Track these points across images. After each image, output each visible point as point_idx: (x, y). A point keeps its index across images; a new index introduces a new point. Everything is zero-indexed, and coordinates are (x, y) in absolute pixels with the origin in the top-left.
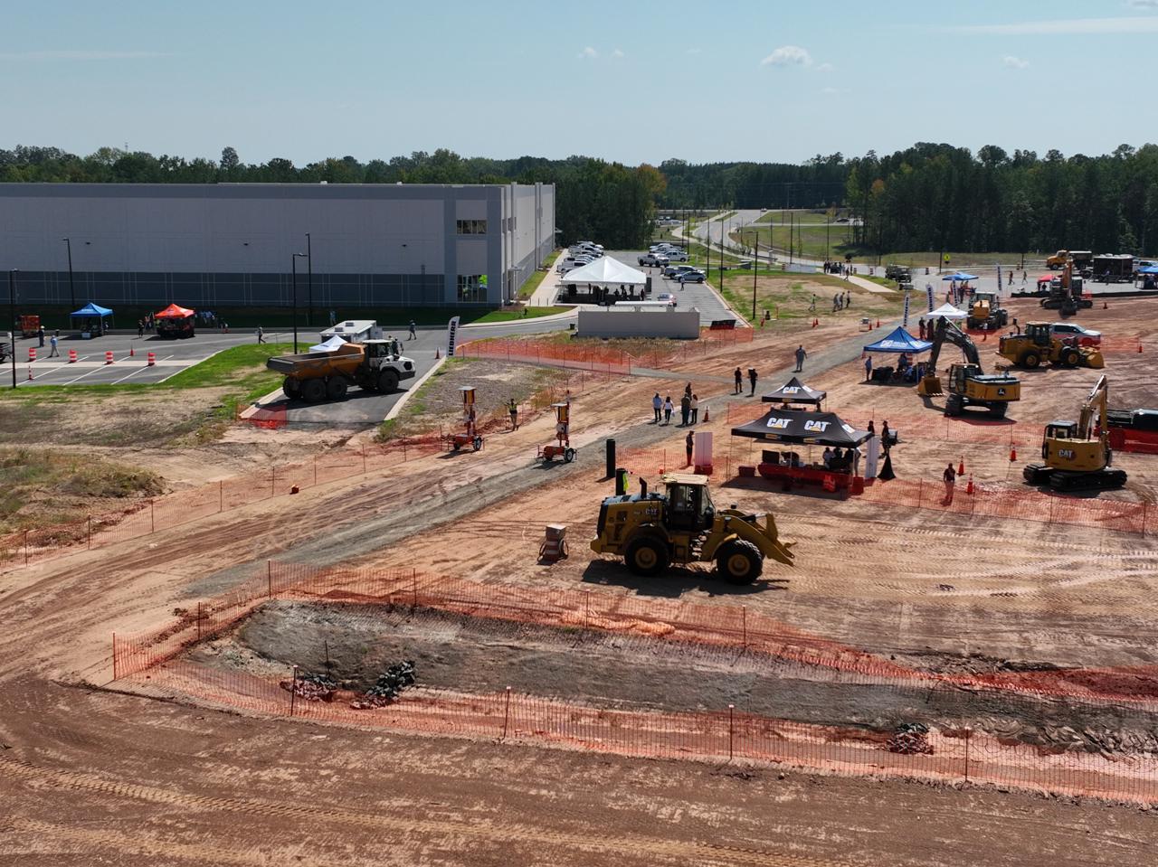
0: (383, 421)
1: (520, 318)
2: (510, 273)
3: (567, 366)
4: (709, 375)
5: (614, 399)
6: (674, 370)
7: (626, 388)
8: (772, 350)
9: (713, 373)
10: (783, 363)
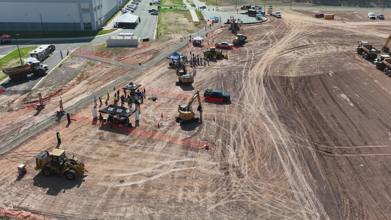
0: (31, 90)
3: (96, 59)
4: (130, 64)
5: (98, 77)
6: (123, 61)
7: (105, 71)
8: (153, 51)
9: (132, 62)
10: (152, 57)
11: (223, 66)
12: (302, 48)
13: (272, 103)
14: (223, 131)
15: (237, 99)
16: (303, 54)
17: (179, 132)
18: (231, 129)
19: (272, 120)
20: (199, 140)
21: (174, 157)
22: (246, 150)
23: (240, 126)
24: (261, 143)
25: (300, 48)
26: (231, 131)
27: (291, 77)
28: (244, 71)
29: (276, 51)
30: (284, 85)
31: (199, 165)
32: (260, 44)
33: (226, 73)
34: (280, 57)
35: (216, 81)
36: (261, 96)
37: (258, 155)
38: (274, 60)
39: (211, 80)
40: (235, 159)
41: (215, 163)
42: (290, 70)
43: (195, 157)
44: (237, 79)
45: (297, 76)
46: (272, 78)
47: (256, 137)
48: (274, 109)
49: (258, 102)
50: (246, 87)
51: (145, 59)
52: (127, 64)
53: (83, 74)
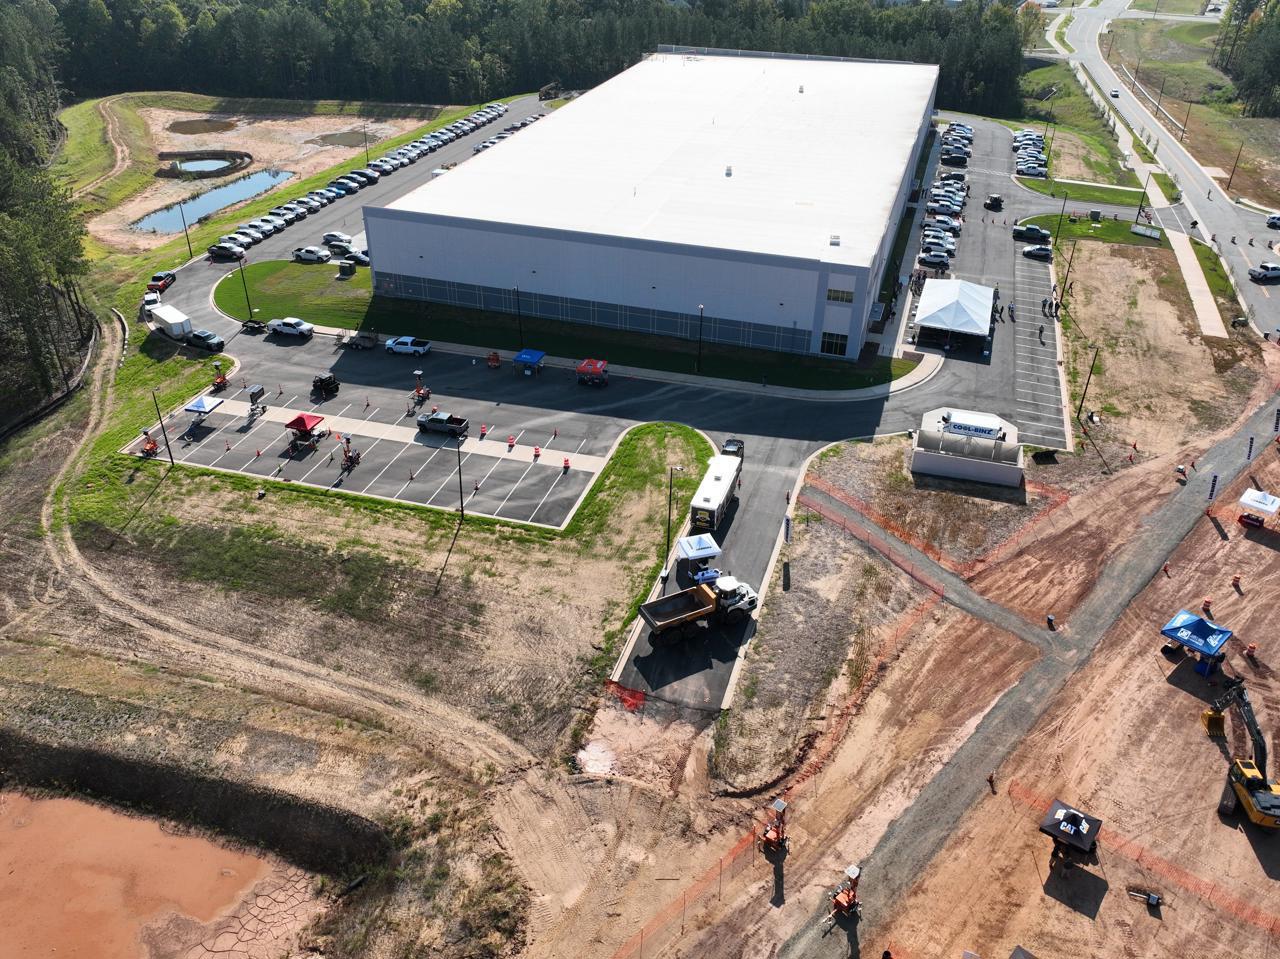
3: (890, 555)
4: (1010, 610)
5: (918, 681)
6: (983, 585)
7: (934, 642)
8: (1082, 533)
9: (1017, 601)
10: (1086, 578)
51: (1061, 583)
52: (1003, 608)
53: (862, 648)
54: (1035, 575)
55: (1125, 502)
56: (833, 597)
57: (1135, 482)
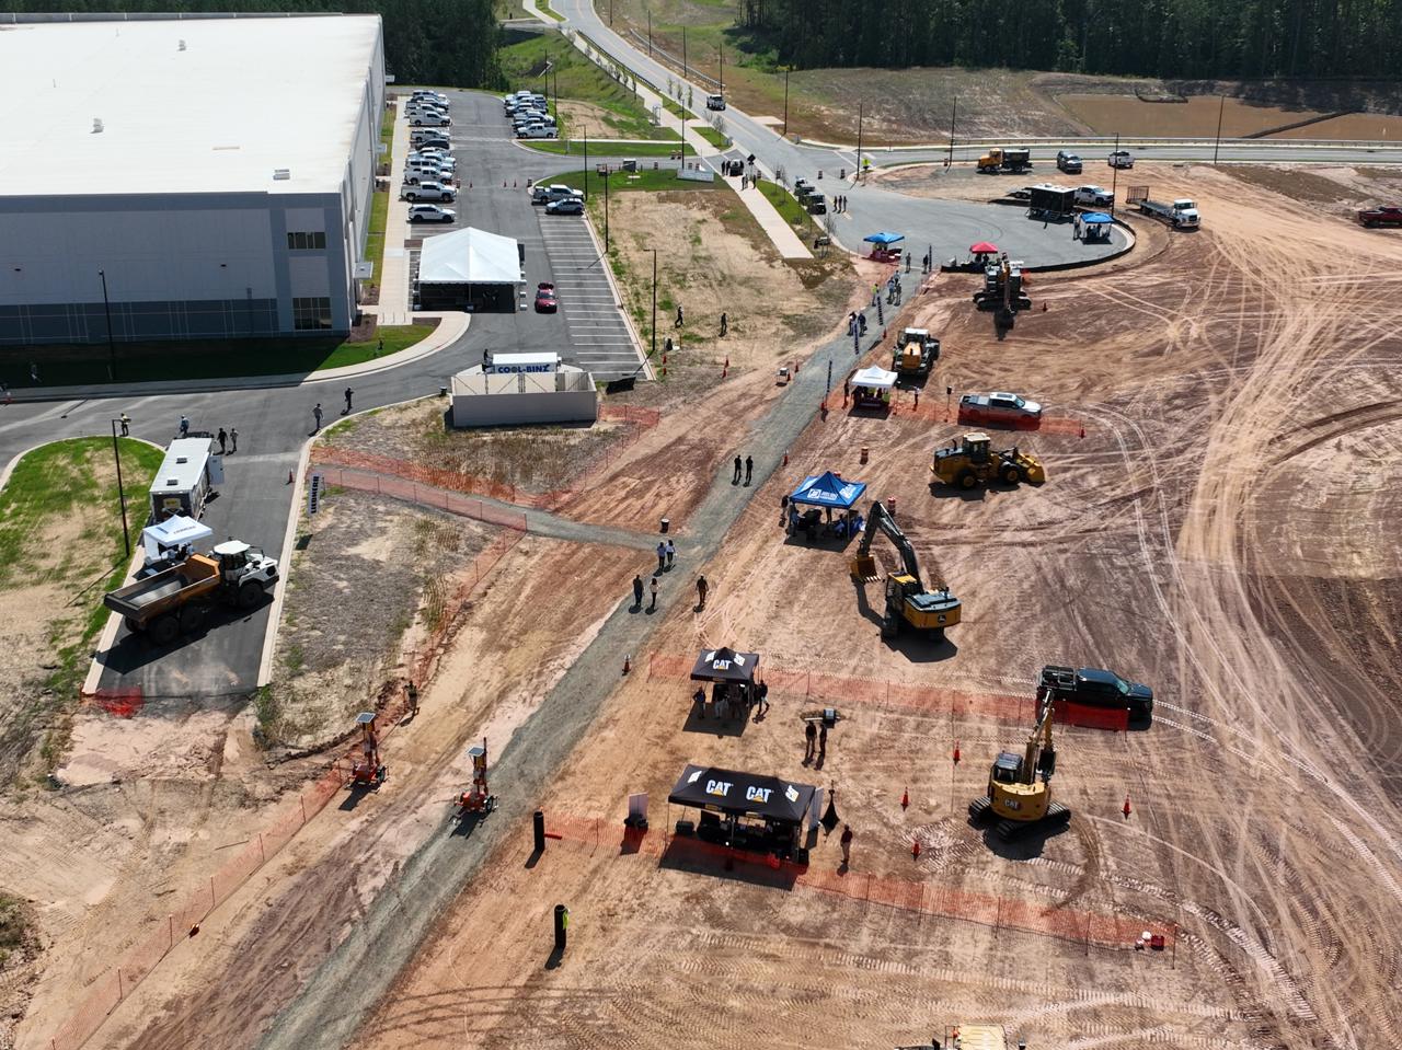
0: (257, 689)
1: (375, 356)
2: (355, 283)
3: (451, 508)
4: (616, 528)
5: (517, 608)
6: (575, 512)
7: (527, 572)
8: (683, 448)
9: (621, 519)
10: (698, 485)
11: (1042, 526)
12: (1365, 423)
13: (1332, 721)
14: (1187, 866)
15: (1180, 705)
16: (1381, 452)
17: (1012, 877)
18: (1213, 850)
19: (1364, 803)
20: (1107, 909)
21: (1051, 989)
22: (1311, 944)
23: (1243, 836)
24: (1358, 914)
25: (1356, 419)
26: (1219, 864)
27: (1363, 580)
28: (1146, 553)
29: (1252, 440)
30: (1346, 626)
31: (1162, 1023)
32: (1160, 396)
33: (1070, 563)
34: (1279, 469)
35: (1045, 611)
36: (1271, 684)
37: (1366, 966)
38: (1260, 490)
39: (1023, 608)
40: (1288, 990)
41: (1218, 1011)
42: (1349, 544)
43: (1128, 985)
44: (1137, 599)
45: (1388, 577)
46: (1282, 586)
47: (1331, 890)
48: (1349, 747)
49: (1271, 718)
50: (1189, 639)
51: (669, 495)
52: (604, 527)
53: (435, 595)
54: (637, 493)
55: (727, 413)
56: (382, 557)
57: (736, 394)
